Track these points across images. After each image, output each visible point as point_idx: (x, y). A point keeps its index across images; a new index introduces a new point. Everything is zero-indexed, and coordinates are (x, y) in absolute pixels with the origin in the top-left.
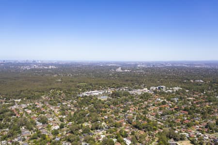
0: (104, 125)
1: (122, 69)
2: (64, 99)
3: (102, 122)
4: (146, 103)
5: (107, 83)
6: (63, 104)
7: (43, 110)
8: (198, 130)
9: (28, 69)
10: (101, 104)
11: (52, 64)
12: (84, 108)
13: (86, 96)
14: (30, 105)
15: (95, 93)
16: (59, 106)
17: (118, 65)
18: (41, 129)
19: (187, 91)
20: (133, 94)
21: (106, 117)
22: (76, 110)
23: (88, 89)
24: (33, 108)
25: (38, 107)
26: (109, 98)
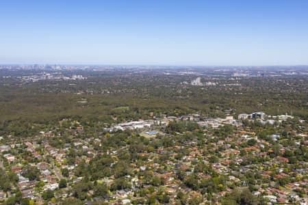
0: (134, 182)
1: (202, 81)
2: (79, 137)
3: (133, 176)
4: (221, 142)
5: (165, 106)
6: (76, 144)
7: (37, 155)
8: (295, 191)
9: (34, 80)
10: (142, 145)
11: (79, 72)
12: (110, 152)
13: (120, 131)
14: (16, 147)
15: (138, 125)
16: (67, 149)
17: (198, 74)
18: (26, 189)
19: (301, 121)
20: (204, 128)
21: (143, 168)
22: (95, 155)
23: (128, 118)
24: (21, 151)
25: (29, 150)
26: (161, 133)
